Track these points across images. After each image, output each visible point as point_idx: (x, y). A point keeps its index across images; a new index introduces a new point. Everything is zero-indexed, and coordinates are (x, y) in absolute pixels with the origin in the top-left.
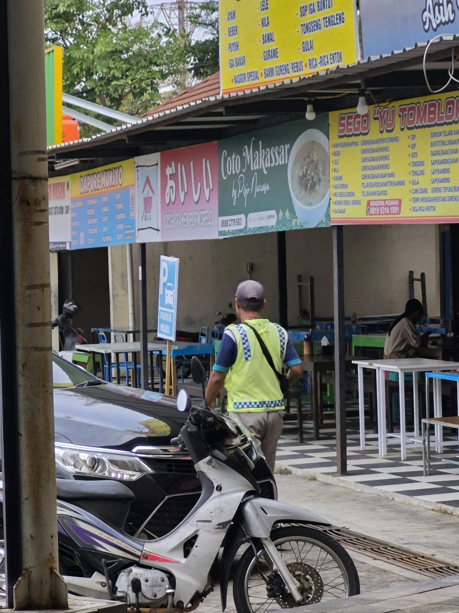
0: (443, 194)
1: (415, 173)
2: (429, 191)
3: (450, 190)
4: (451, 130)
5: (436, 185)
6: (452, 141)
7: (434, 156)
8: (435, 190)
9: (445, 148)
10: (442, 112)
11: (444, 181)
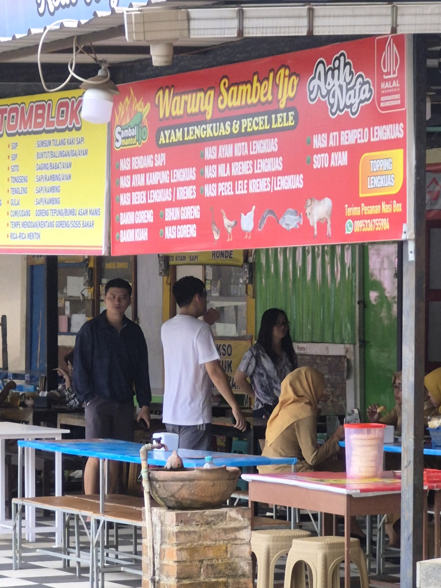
0: (49, 219)
1: (16, 191)
2: (33, 213)
3: (60, 213)
4: (63, 138)
5: (41, 207)
6: (64, 153)
7: (40, 171)
8: (40, 213)
9: (54, 161)
10: (53, 115)
11: (52, 202)
